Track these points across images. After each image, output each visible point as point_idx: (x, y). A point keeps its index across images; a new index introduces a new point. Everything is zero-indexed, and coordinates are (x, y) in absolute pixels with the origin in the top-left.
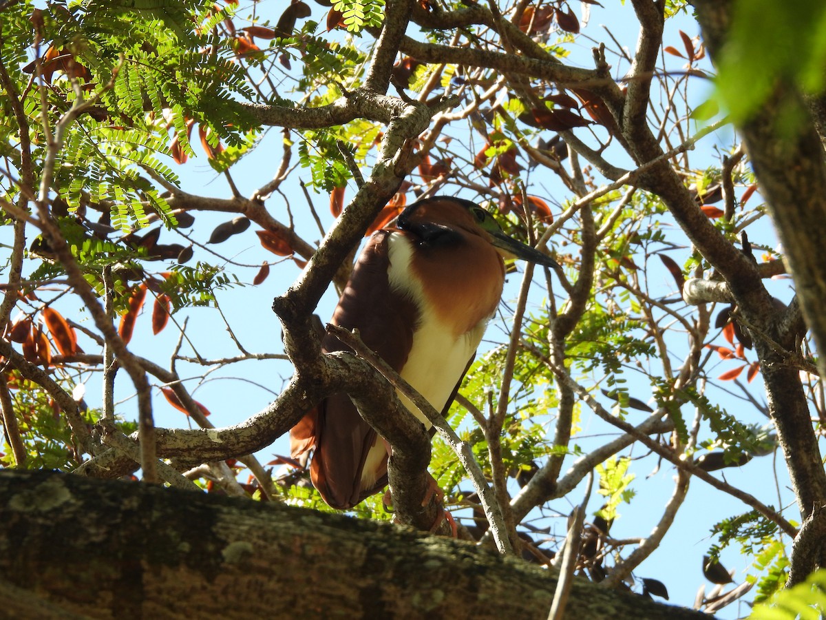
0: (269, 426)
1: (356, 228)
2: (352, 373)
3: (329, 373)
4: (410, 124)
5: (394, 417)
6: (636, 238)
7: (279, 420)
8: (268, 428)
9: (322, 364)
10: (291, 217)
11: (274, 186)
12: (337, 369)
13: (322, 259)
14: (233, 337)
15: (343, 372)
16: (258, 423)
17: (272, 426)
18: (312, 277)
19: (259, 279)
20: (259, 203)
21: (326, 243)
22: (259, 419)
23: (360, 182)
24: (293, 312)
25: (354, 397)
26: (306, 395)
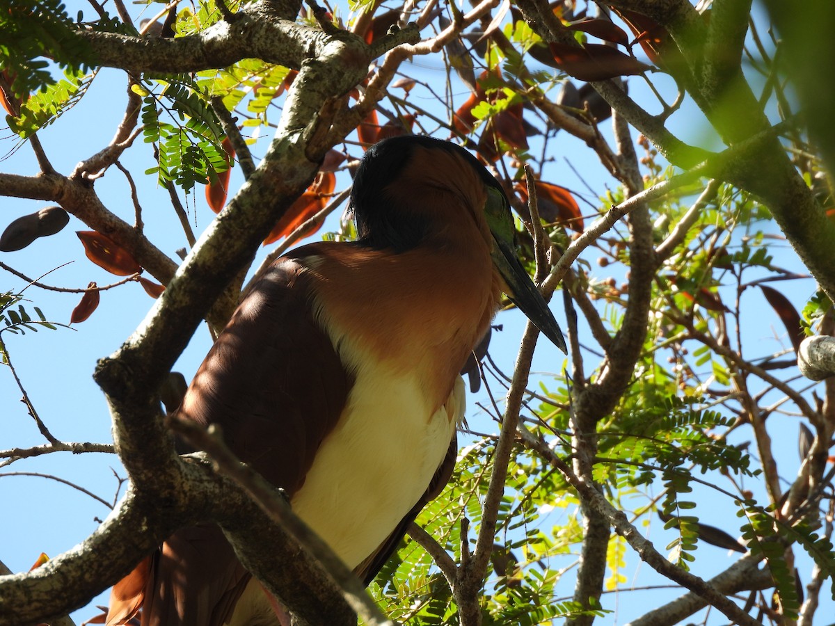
0: (83, 574)
1: (238, 245)
2: (225, 489)
3: (186, 488)
4: (334, 73)
5: (295, 564)
6: (722, 259)
7: (100, 565)
8: (81, 578)
9: (175, 473)
10: (138, 210)
11: (110, 157)
12: (201, 481)
13: (179, 296)
14: (33, 413)
15: (210, 487)
16: (64, 569)
17: (87, 576)
18: (161, 326)
19: (81, 314)
20: (83, 183)
21: (187, 270)
22: (66, 562)
23: (248, 168)
24: (129, 384)
25: (227, 528)
26: (147, 524)
